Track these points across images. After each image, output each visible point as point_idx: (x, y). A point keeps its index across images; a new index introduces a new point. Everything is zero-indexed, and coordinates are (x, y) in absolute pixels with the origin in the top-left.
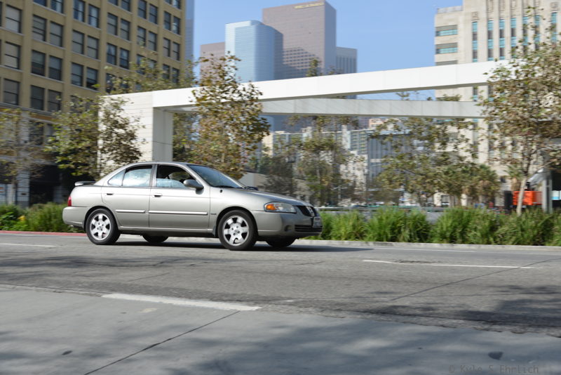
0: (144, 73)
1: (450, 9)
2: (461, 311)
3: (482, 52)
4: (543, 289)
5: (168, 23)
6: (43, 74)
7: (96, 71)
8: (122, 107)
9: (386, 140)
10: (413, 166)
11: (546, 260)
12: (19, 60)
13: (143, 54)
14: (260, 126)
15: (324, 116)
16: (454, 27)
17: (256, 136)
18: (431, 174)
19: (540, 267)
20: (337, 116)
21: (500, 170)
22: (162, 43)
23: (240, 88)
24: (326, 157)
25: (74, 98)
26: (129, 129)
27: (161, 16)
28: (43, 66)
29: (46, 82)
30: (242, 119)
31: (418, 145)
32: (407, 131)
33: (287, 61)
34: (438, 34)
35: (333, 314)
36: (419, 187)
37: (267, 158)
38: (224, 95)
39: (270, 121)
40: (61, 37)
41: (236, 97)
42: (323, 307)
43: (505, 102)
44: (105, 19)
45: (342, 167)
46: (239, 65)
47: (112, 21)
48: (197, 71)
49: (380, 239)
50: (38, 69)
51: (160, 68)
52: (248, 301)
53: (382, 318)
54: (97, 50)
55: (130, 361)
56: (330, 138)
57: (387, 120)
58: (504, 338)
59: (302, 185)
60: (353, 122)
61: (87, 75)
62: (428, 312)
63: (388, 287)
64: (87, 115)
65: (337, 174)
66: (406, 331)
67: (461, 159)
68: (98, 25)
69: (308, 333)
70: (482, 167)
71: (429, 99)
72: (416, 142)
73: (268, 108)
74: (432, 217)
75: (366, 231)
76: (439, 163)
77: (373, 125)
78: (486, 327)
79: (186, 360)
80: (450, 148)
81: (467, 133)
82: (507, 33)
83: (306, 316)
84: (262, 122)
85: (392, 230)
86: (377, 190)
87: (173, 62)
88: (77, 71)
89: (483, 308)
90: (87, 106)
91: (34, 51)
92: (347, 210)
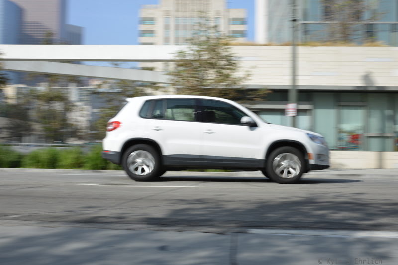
3: (172, 39)
4: (200, 201)
15: (56, 76)
16: (153, 20)
19: (199, 186)
20: (66, 76)
24: (58, 106)
32: (119, 90)
39: (11, 76)
56: (61, 92)
58: (170, 235)
59: (37, 126)
60: (78, 81)
62: (120, 220)
65: (65, 120)
71: (134, 68)
75: (83, 163)
77: (93, 84)
78: (157, 229)
92: (71, 147)
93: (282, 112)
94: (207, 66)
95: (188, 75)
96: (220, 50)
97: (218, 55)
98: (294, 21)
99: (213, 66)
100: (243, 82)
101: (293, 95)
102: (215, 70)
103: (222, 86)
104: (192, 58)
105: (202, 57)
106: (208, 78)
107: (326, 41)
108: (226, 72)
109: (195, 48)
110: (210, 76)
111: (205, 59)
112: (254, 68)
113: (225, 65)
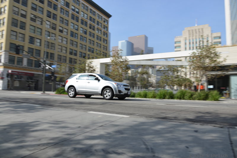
0: (97, 54)
1: (179, 36)
2: (185, 119)
3: (188, 48)
4: (208, 113)
5: (104, 41)
6: (72, 55)
7: (85, 54)
8: (92, 63)
9: (161, 72)
10: (169, 79)
11: (208, 104)
12: (66, 51)
13: (98, 49)
14: (128, 68)
15: (145, 65)
16: (180, 42)
17: (127, 70)
18: (174, 81)
19: (206, 107)
20: (148, 65)
21: (193, 80)
22: (102, 46)
23: (123, 58)
24: (145, 76)
25: (80, 61)
26: (94, 68)
27: (102, 40)
28: (72, 53)
29: (73, 57)
30: (123, 66)
31: (170, 73)
32: (167, 69)
33: (135, 51)
34: (175, 43)
35: (150, 119)
36: (170, 84)
37: (129, 76)
38: (118, 60)
39: (130, 66)
40: (77, 45)
41: (122, 60)
42: (147, 117)
43: (195, 61)
44: (88, 40)
45: (149, 79)
46: (122, 52)
47: (90, 41)
48: (111, 54)
49: (160, 98)
50: (71, 53)
51: (102, 53)
52: (126, 114)
53: (163, 120)
54: (86, 48)
55: (96, 129)
56: (146, 71)
57: (162, 66)
58: (198, 126)
59: (139, 83)
60: (153, 67)
61: (83, 55)
62: (176, 118)
63: (164, 111)
64: (83, 65)
65: (148, 81)
66: (170, 124)
67: (182, 77)
68: (86, 42)
69: (143, 124)
70: (188, 79)
71: (173, 61)
72: (169, 72)
73: (130, 63)
74: (174, 92)
75: (156, 96)
76: (176, 78)
77: (158, 68)
78: (193, 123)
79: (111, 130)
80: (179, 74)
81: (184, 70)
82: (195, 43)
83: (142, 119)
84: (128, 67)
85: (164, 96)
86: (159, 85)
87: (105, 51)
88: (81, 54)
89: (191, 118)
90: (83, 63)
91: (70, 49)
92: (151, 90)
96: (211, 50)
97: (210, 53)
100: (223, 63)
102: (209, 59)
103: (213, 65)
104: (198, 55)
105: (203, 54)
106: (206, 62)
108: (214, 59)
109: (200, 50)
112: (227, 56)
113: (214, 56)
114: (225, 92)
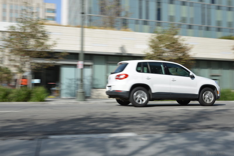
21: (13, 70)
43: (14, 41)
93: (75, 66)
94: (29, 36)
95: (17, 42)
96: (38, 27)
97: (36, 31)
98: (83, 13)
99: (33, 36)
100: (52, 48)
101: (81, 57)
102: (35, 39)
103: (39, 49)
104: (20, 31)
105: (26, 31)
106: (30, 44)
107: (101, 27)
108: (42, 41)
109: (22, 25)
110: (31, 43)
111: (28, 32)
112: (58, 39)
113: (41, 36)
114: (53, 89)
